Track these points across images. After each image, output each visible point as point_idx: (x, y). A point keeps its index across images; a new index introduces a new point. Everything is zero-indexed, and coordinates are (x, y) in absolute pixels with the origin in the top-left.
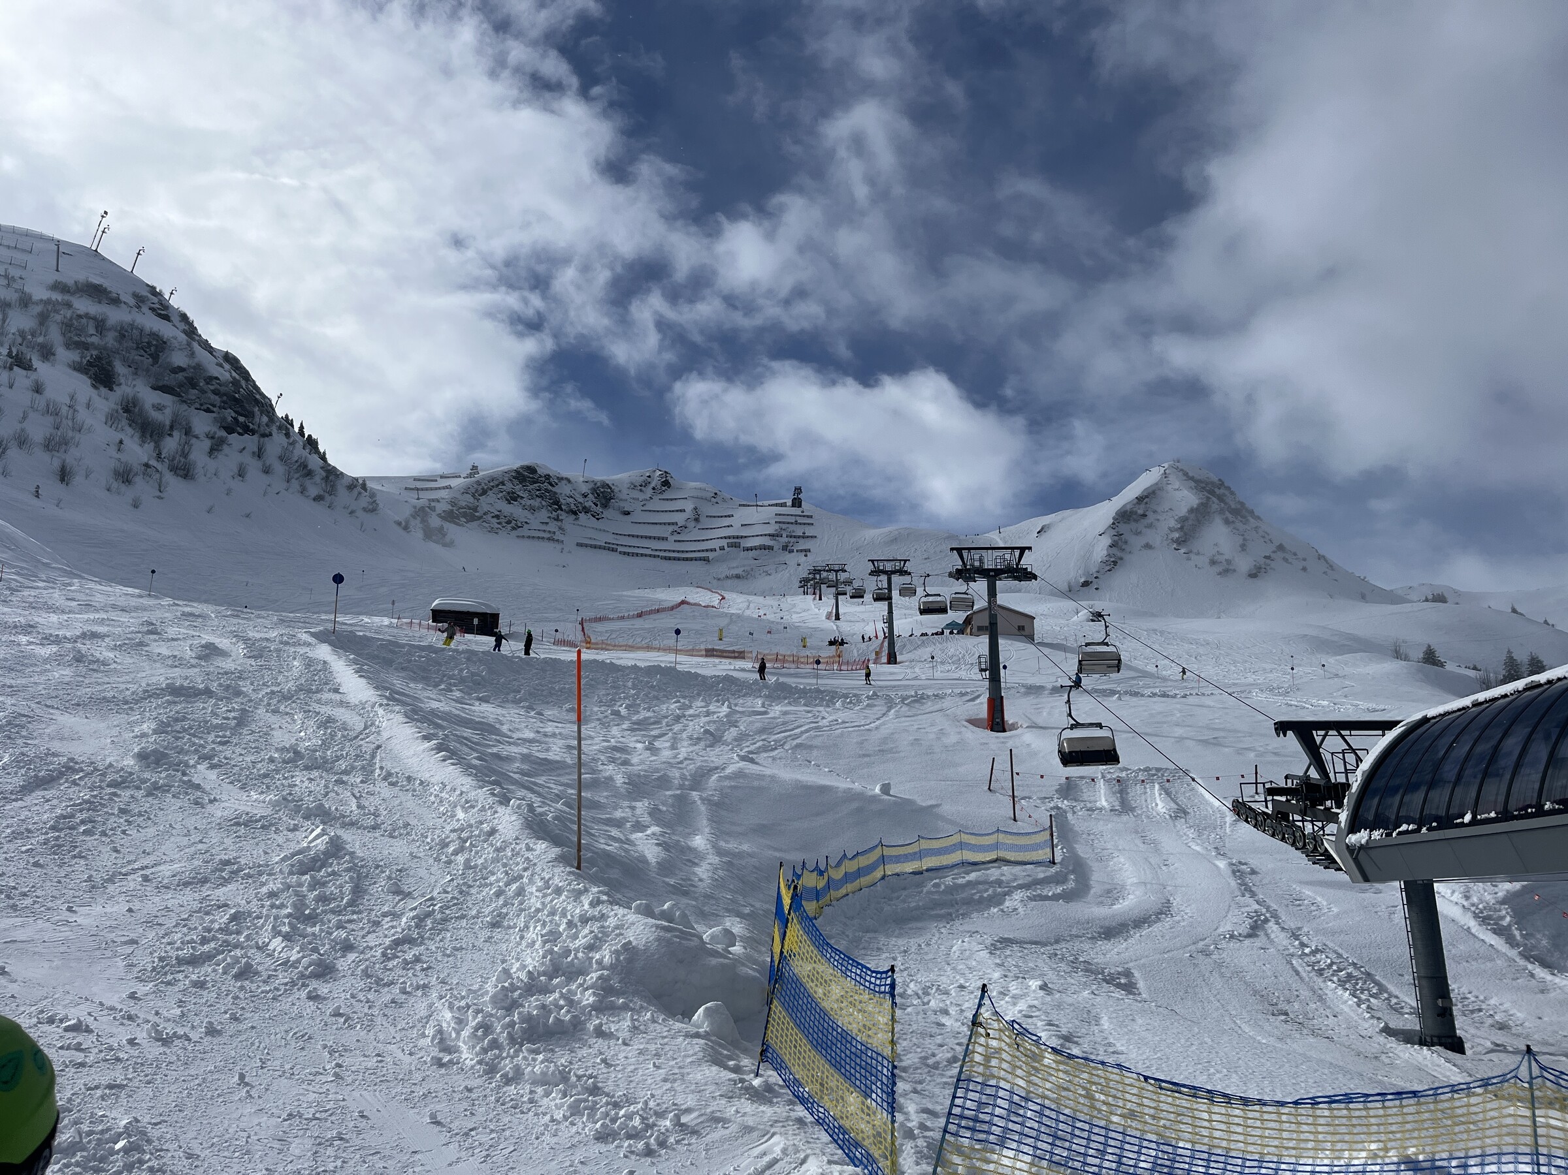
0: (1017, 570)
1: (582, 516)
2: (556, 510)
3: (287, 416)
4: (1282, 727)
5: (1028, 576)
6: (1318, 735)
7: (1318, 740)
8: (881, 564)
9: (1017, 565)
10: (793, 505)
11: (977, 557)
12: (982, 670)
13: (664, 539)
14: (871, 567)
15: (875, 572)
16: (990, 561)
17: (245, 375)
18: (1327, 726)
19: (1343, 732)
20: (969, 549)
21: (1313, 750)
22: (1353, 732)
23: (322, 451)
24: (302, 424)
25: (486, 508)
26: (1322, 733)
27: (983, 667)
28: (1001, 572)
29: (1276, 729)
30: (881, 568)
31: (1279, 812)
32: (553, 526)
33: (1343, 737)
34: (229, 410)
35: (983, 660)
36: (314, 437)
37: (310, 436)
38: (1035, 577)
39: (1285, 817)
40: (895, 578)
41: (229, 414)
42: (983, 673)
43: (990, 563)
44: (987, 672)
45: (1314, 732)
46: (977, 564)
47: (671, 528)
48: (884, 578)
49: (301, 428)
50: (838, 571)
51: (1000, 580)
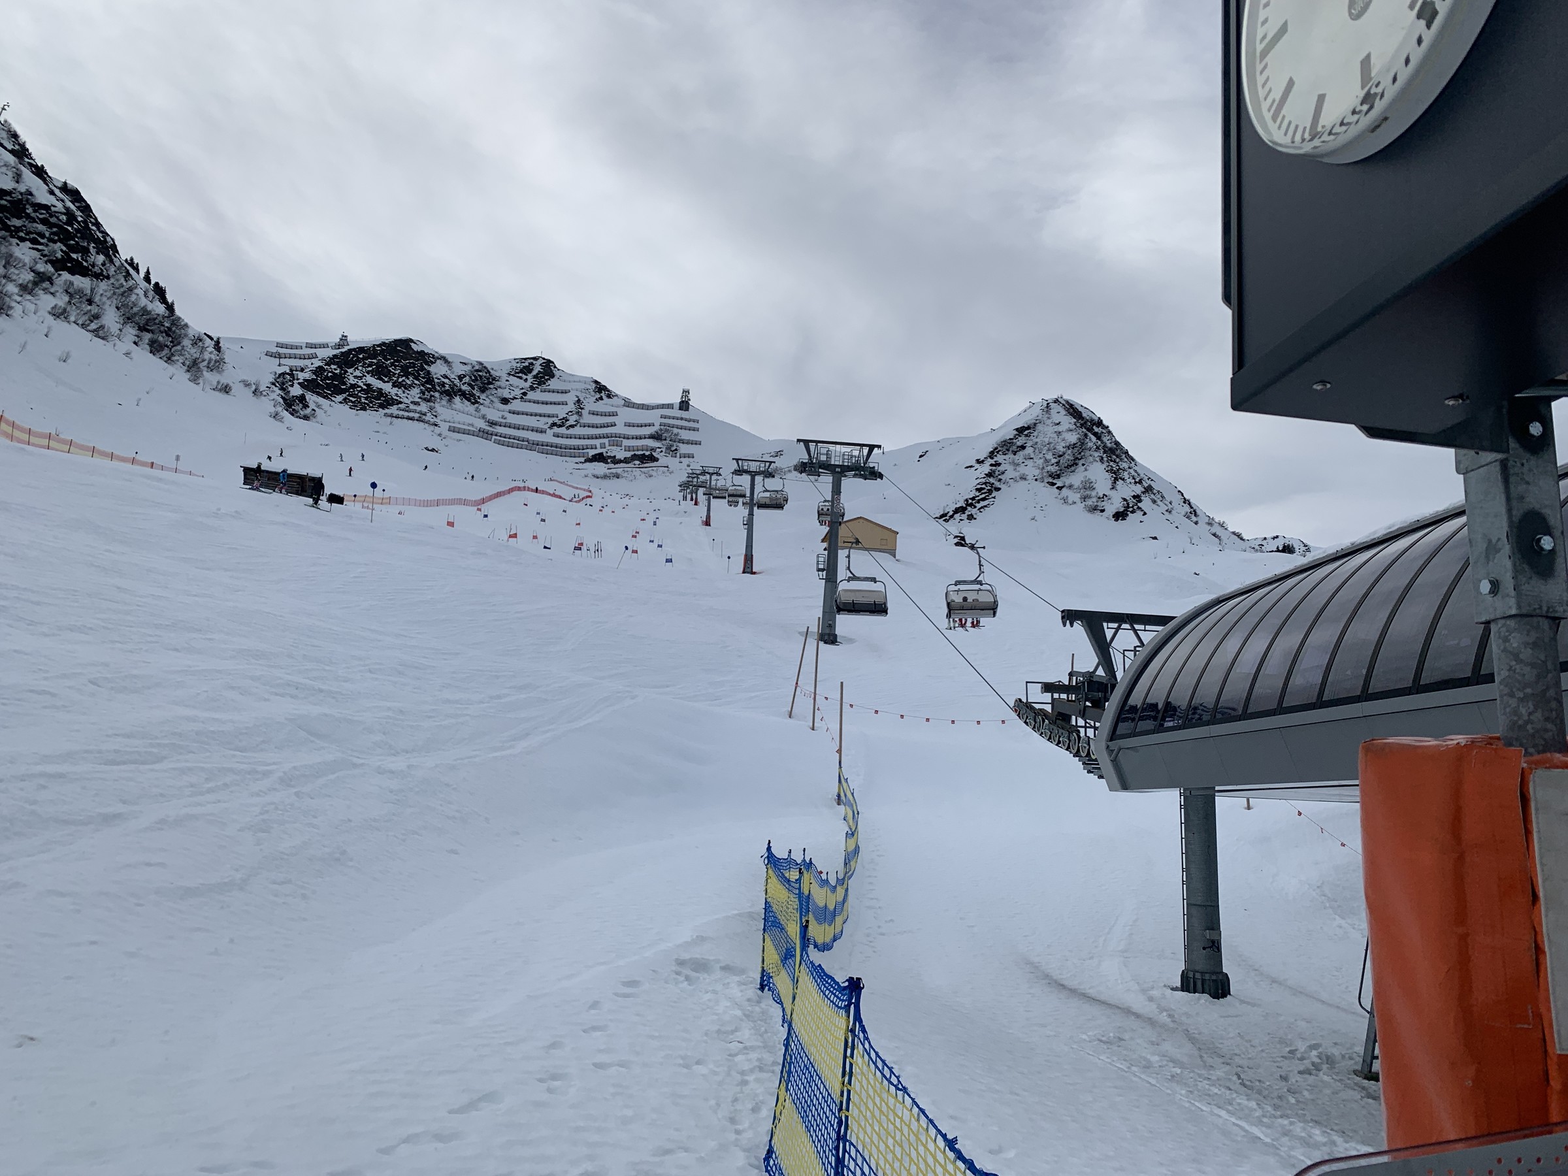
0: (864, 468)
1: (457, 399)
2: (429, 390)
3: (132, 259)
4: (1070, 616)
5: (875, 475)
6: (1109, 629)
7: (1109, 634)
8: (746, 464)
9: (865, 463)
10: (681, 409)
11: (824, 451)
12: (819, 570)
13: (542, 431)
14: (735, 466)
15: (739, 471)
16: (838, 455)
17: (86, 209)
18: (1120, 618)
19: (1137, 627)
20: (817, 442)
21: (1103, 647)
22: (1148, 627)
23: (170, 301)
24: (148, 270)
25: (352, 380)
26: (1115, 625)
27: (821, 567)
28: (849, 468)
29: (1063, 618)
30: (745, 468)
31: (1060, 714)
32: (424, 407)
33: (1135, 631)
34: (59, 244)
35: (821, 559)
36: (161, 284)
37: (157, 284)
38: (881, 476)
39: (1067, 718)
40: (759, 479)
41: (58, 249)
42: (820, 573)
43: (837, 458)
44: (825, 573)
45: (1105, 625)
46: (823, 458)
47: (550, 421)
48: (747, 478)
49: (148, 273)
50: (713, 474)
51: (845, 476)
